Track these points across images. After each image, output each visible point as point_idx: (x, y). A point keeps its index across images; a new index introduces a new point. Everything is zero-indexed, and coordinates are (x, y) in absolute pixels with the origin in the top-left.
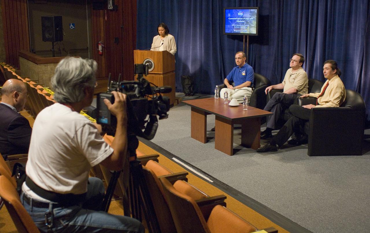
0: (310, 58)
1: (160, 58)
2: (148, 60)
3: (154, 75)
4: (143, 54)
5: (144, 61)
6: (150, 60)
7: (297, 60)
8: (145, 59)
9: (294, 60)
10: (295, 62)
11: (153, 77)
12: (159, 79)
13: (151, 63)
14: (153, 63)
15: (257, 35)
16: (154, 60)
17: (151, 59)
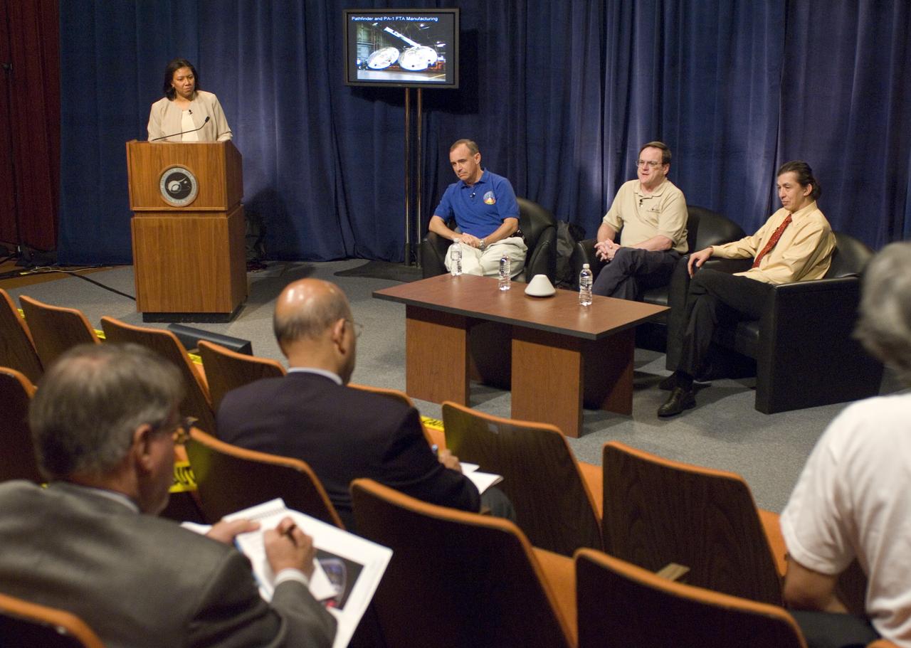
0: (618, 147)
1: (217, 163)
2: (175, 170)
3: (196, 217)
4: (157, 152)
5: (163, 174)
6: (184, 171)
7: (656, 160)
8: (164, 169)
9: (650, 163)
10: (651, 168)
11: (194, 222)
12: (216, 227)
13: (188, 179)
14: (192, 178)
15: (457, 86)
16: (196, 169)
17: (185, 166)
